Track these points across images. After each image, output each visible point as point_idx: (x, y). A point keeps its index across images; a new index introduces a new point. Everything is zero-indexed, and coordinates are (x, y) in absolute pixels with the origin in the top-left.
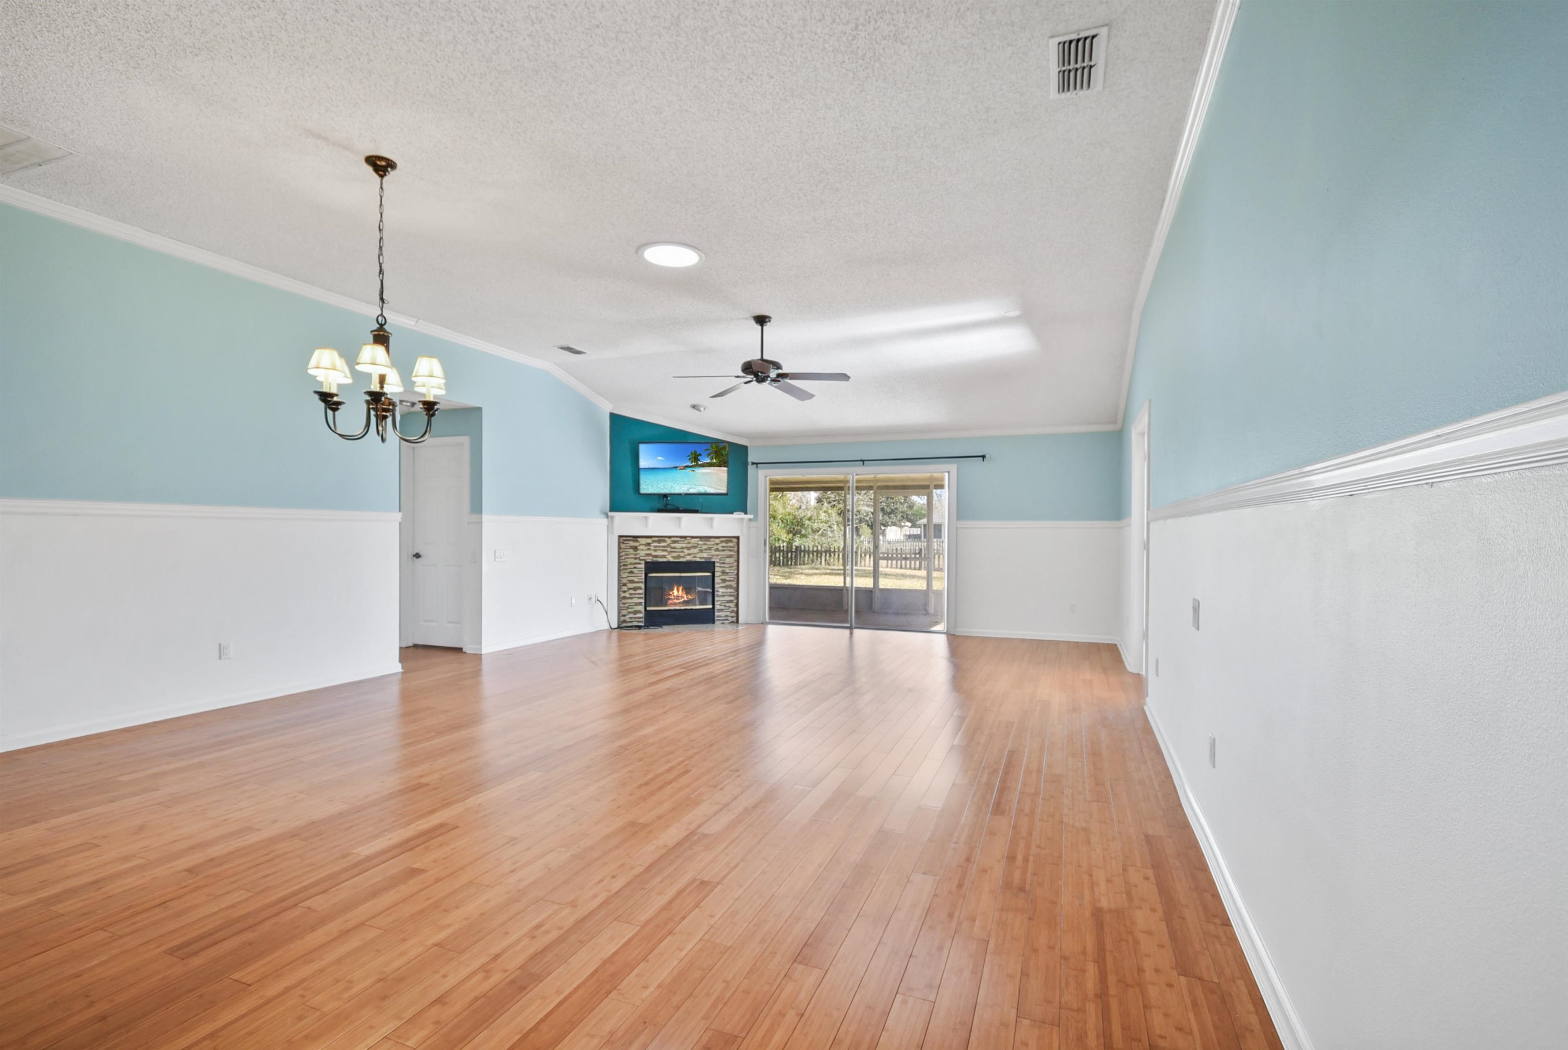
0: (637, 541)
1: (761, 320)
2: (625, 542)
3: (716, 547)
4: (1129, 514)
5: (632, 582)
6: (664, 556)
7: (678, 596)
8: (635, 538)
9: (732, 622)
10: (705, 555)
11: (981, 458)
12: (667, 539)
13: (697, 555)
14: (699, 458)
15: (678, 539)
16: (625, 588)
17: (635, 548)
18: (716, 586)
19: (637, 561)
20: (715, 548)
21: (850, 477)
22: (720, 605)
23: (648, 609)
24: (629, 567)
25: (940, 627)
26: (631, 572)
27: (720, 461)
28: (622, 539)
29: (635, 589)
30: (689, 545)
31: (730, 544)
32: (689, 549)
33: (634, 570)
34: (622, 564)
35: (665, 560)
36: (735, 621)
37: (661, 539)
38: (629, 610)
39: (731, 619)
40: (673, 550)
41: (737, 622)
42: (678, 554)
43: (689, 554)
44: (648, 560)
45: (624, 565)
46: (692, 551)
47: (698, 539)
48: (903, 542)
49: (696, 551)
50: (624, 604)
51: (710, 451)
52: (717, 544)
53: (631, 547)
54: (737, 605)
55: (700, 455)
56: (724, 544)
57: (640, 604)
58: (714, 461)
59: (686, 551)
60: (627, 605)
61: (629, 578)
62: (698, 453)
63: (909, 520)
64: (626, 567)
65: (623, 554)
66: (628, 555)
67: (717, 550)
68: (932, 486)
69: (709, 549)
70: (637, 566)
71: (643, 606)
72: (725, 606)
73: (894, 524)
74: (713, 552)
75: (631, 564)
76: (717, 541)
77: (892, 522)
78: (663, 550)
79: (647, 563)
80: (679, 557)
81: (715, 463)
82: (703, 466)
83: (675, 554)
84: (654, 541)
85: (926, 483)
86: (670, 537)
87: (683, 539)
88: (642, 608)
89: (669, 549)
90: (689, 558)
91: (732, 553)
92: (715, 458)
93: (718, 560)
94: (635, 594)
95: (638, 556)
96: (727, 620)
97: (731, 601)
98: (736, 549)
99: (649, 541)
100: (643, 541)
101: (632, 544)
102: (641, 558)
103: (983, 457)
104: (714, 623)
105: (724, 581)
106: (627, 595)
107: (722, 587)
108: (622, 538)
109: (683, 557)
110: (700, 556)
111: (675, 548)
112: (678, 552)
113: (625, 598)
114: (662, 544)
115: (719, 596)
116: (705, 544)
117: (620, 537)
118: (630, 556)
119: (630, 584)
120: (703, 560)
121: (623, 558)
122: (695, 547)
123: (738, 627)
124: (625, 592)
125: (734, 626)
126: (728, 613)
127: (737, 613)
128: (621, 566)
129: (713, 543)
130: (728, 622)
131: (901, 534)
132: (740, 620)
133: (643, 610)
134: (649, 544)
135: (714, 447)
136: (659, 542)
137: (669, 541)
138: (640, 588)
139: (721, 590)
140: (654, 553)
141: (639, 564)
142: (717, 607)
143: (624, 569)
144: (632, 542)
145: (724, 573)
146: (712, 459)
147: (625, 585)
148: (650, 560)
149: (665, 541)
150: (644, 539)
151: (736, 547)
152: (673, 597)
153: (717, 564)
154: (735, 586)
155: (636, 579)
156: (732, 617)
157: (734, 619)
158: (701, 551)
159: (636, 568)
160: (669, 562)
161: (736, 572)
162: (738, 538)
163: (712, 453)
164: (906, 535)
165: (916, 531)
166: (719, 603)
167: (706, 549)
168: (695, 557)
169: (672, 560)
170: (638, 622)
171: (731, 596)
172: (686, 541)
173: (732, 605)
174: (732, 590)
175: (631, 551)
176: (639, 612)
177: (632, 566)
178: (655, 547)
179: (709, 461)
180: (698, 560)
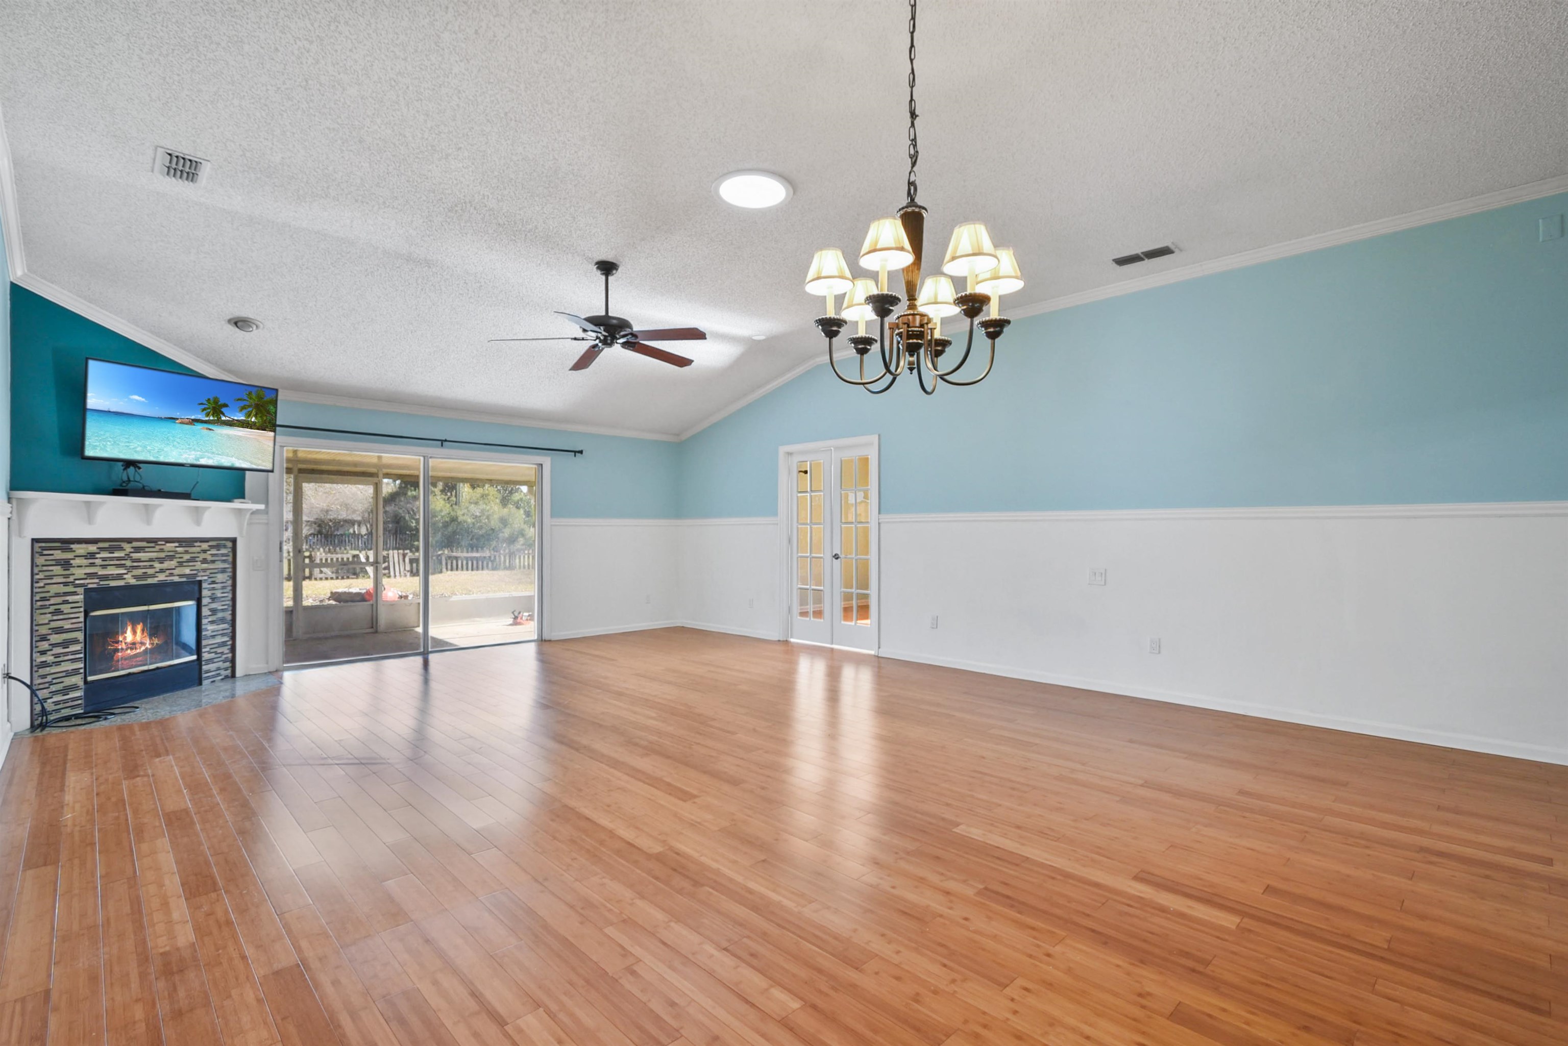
0: (71, 550)
2: (45, 552)
3: (202, 556)
5: (59, 631)
6: (120, 577)
7: (134, 644)
8: (66, 544)
9: (226, 677)
10: (187, 571)
12: (125, 545)
13: (176, 572)
14: (224, 410)
15: (144, 544)
16: (44, 645)
17: (66, 564)
18: (204, 621)
19: (70, 589)
20: (200, 559)
22: (209, 652)
23: (90, 678)
24: (52, 601)
26: (58, 612)
27: (265, 422)
28: (40, 546)
29: (65, 644)
30: (162, 555)
31: (223, 551)
32: (161, 561)
33: (62, 607)
34: (37, 597)
35: (121, 583)
36: (230, 675)
37: (114, 544)
38: (53, 688)
39: (224, 673)
40: (135, 564)
41: (233, 675)
42: (144, 571)
43: (162, 571)
44: (90, 586)
45: (43, 599)
46: (166, 565)
47: (177, 544)
49: (173, 563)
50: (44, 677)
51: (247, 403)
52: (205, 551)
53: (58, 563)
54: (233, 649)
55: (226, 406)
56: (214, 552)
57: (75, 672)
58: (253, 419)
59: (158, 566)
60: (49, 679)
61: (53, 624)
62: (222, 402)
64: (47, 603)
65: (41, 576)
66: (51, 577)
67: (204, 561)
68: (381, 475)
69: (193, 560)
70: (70, 598)
71: (82, 676)
72: (216, 653)
74: (199, 565)
75: (57, 595)
76: (205, 546)
78: (118, 566)
79: (88, 591)
80: (145, 576)
81: (254, 423)
82: (231, 424)
83: (139, 572)
84: (102, 549)
86: (129, 541)
87: (152, 545)
88: (78, 680)
89: (128, 563)
90: (162, 577)
91: (226, 565)
92: (256, 416)
93: (206, 578)
94: (66, 654)
95: (71, 579)
96: (219, 675)
97: (223, 644)
98: (230, 559)
99: (93, 548)
100: (80, 549)
101: (58, 555)
102: (77, 582)
104: (200, 684)
105: (214, 611)
106: (49, 658)
107: (212, 622)
108: (37, 545)
109: (153, 576)
110: (178, 573)
111: (139, 560)
112: (145, 567)
113: (44, 665)
114: (116, 555)
115: (207, 638)
116: (187, 552)
117: (34, 541)
118: (55, 580)
119: (56, 636)
120: (184, 580)
121: (41, 584)
122: (171, 558)
123: (234, 683)
124: (43, 653)
125: (230, 680)
126: (220, 664)
127: (233, 661)
128: (38, 602)
129: (198, 549)
130: (220, 678)
132: (238, 673)
133: (81, 683)
134: (92, 555)
135: (254, 396)
136: (111, 550)
137: (128, 547)
138: (75, 641)
139: (211, 627)
140: (102, 572)
141: (75, 593)
142: (206, 656)
143: (42, 607)
144: (59, 552)
145: (214, 599)
146: (249, 415)
147: (44, 638)
148: (95, 586)
149: (121, 549)
150: (84, 546)
151: (231, 554)
152: (124, 646)
153: (204, 585)
154: (229, 618)
155: (67, 625)
156: (226, 669)
157: (229, 672)
158: (181, 564)
159: (66, 602)
160: (128, 587)
161: (230, 596)
162: (234, 541)
163: (249, 406)
166: (207, 649)
167: (188, 561)
168: (171, 575)
169: (133, 582)
170: (73, 707)
171: (223, 635)
172: (158, 548)
173: (226, 650)
174: (225, 626)
175: (58, 570)
176: (74, 688)
177: (59, 600)
178: (104, 559)
179: (243, 418)
180: (176, 579)
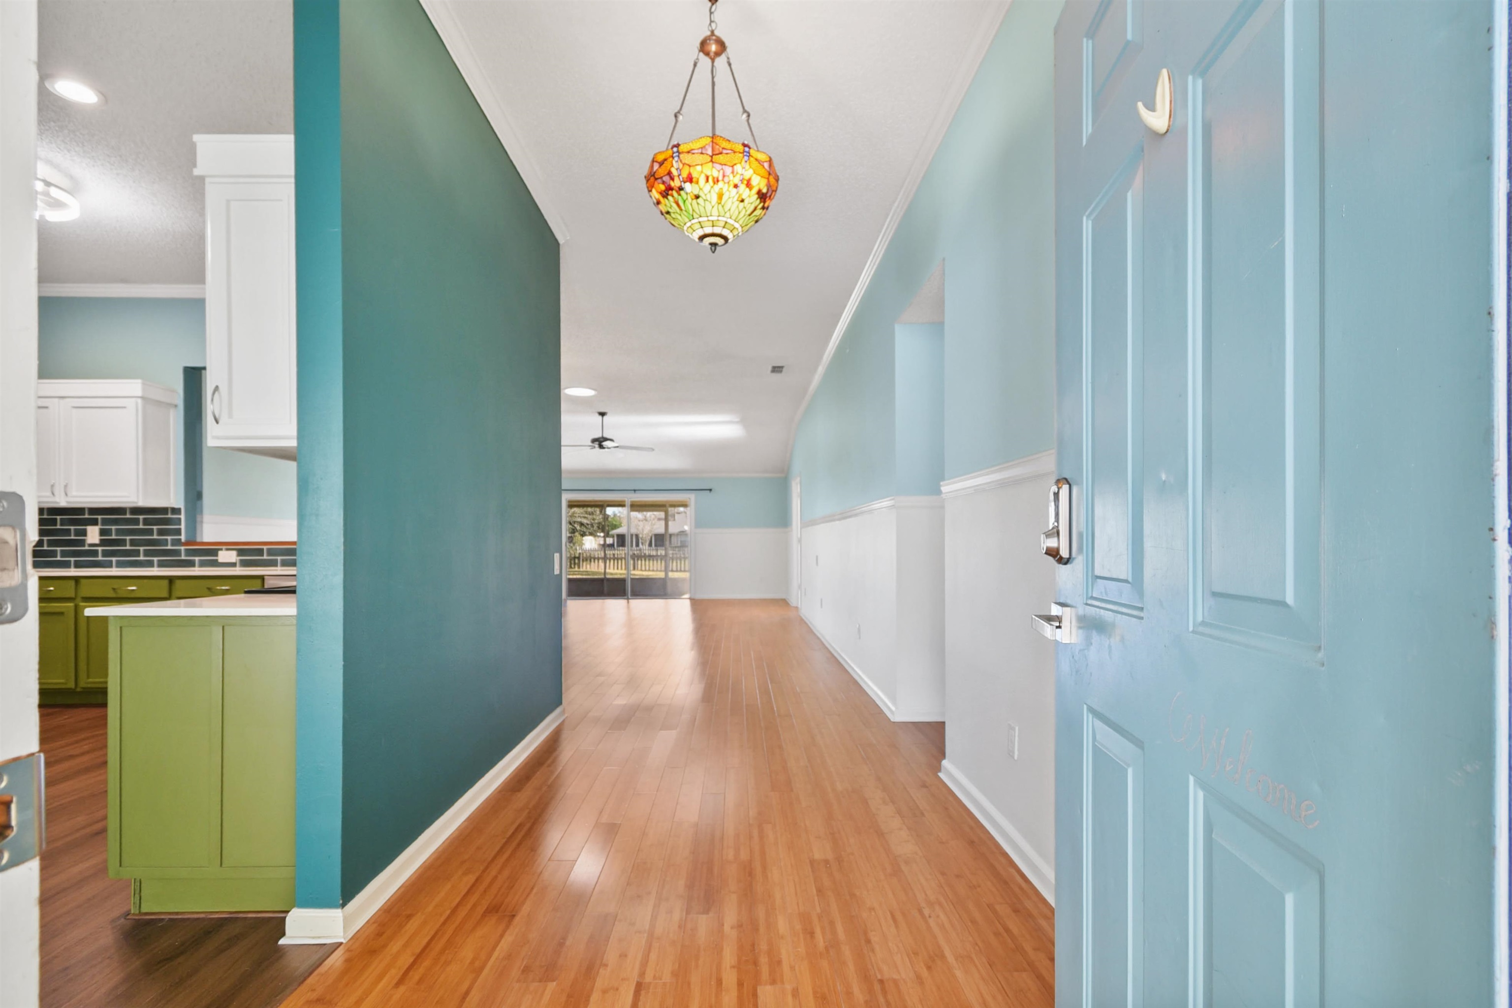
1: (602, 414)
4: (791, 525)
11: (709, 491)
21: (626, 500)
25: (687, 596)
48: (598, 551)
63: (603, 531)
73: (591, 534)
77: (589, 533)
85: (664, 503)
103: (710, 490)
131: (595, 543)
164: (600, 545)
165: (609, 541)
